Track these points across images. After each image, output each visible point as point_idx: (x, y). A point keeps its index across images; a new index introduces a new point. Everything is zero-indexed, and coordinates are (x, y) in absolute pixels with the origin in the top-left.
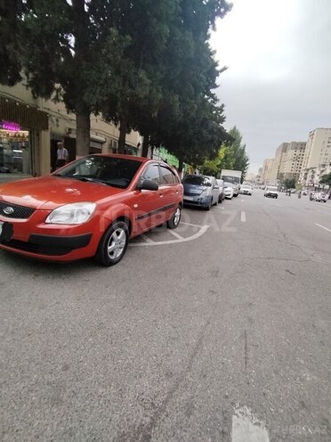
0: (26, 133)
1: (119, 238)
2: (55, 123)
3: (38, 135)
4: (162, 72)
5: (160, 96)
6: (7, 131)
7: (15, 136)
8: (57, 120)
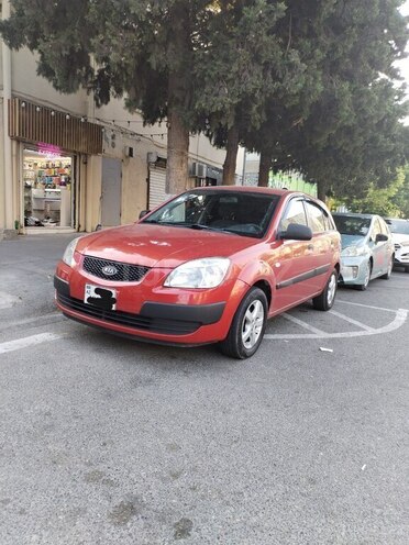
0: (68, 161)
1: (255, 316)
2: (110, 141)
3: (86, 163)
4: (323, 49)
5: (320, 87)
6: (36, 160)
7: (48, 167)
8: (113, 137)
